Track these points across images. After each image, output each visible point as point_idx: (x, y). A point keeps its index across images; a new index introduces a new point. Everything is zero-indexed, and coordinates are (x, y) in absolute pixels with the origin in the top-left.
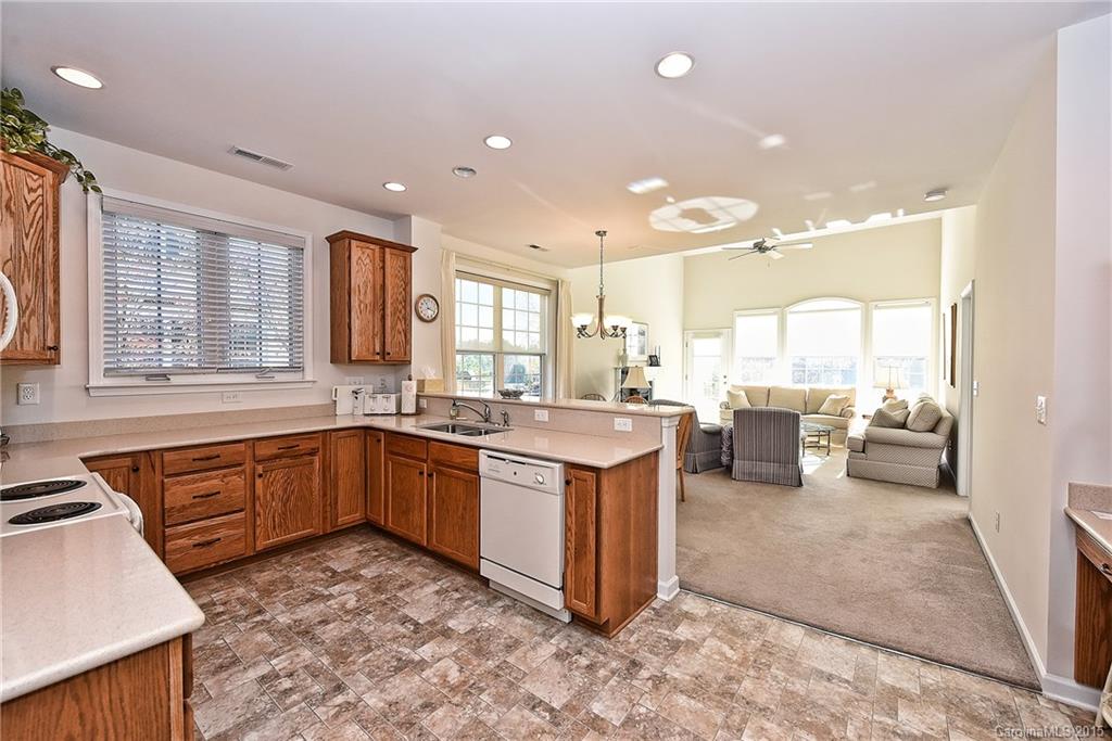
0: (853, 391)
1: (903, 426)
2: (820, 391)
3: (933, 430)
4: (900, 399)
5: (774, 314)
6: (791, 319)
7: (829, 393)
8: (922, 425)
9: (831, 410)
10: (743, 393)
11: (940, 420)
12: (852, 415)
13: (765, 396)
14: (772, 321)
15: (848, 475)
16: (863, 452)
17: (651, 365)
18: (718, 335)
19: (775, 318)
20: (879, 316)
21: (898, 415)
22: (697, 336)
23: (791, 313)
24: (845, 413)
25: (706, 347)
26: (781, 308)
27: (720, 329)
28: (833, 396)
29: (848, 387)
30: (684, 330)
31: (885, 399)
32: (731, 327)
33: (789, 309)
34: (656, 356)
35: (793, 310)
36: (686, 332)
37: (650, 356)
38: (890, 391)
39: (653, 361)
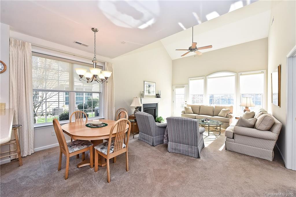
0: (232, 107)
1: (253, 127)
2: (219, 107)
3: (270, 130)
4: (251, 111)
5: (203, 78)
6: (209, 81)
7: (222, 108)
8: (264, 127)
9: (223, 115)
10: (190, 108)
11: (274, 124)
12: (231, 117)
13: (198, 109)
14: (202, 81)
15: (226, 149)
16: (233, 138)
17: (157, 97)
18: (183, 87)
19: (203, 80)
20: (242, 78)
21: (251, 121)
22: (177, 87)
23: (208, 78)
24: (228, 116)
25: (180, 91)
26: (205, 77)
27: (185, 85)
28: (224, 109)
29: (229, 105)
30: (172, 85)
31: (245, 111)
32: (188, 84)
33: (208, 77)
34: (159, 94)
35: (209, 77)
36: (173, 86)
37: (157, 94)
38: (247, 107)
39: (158, 96)
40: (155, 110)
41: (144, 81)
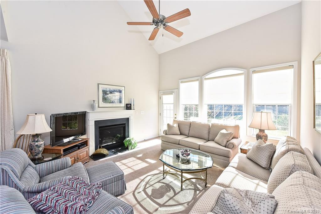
5: (197, 80)
6: (206, 83)
9: (221, 141)
10: (177, 125)
12: (234, 147)
13: (188, 127)
14: (196, 84)
17: (127, 109)
18: (172, 93)
22: (164, 94)
23: (205, 79)
24: (228, 144)
25: (168, 99)
26: (200, 77)
31: (258, 137)
32: (178, 88)
33: (204, 77)
34: (131, 104)
35: (207, 77)
36: (160, 92)
37: (127, 104)
38: (262, 131)
39: (128, 107)
40: (124, 128)
41: (98, 84)
